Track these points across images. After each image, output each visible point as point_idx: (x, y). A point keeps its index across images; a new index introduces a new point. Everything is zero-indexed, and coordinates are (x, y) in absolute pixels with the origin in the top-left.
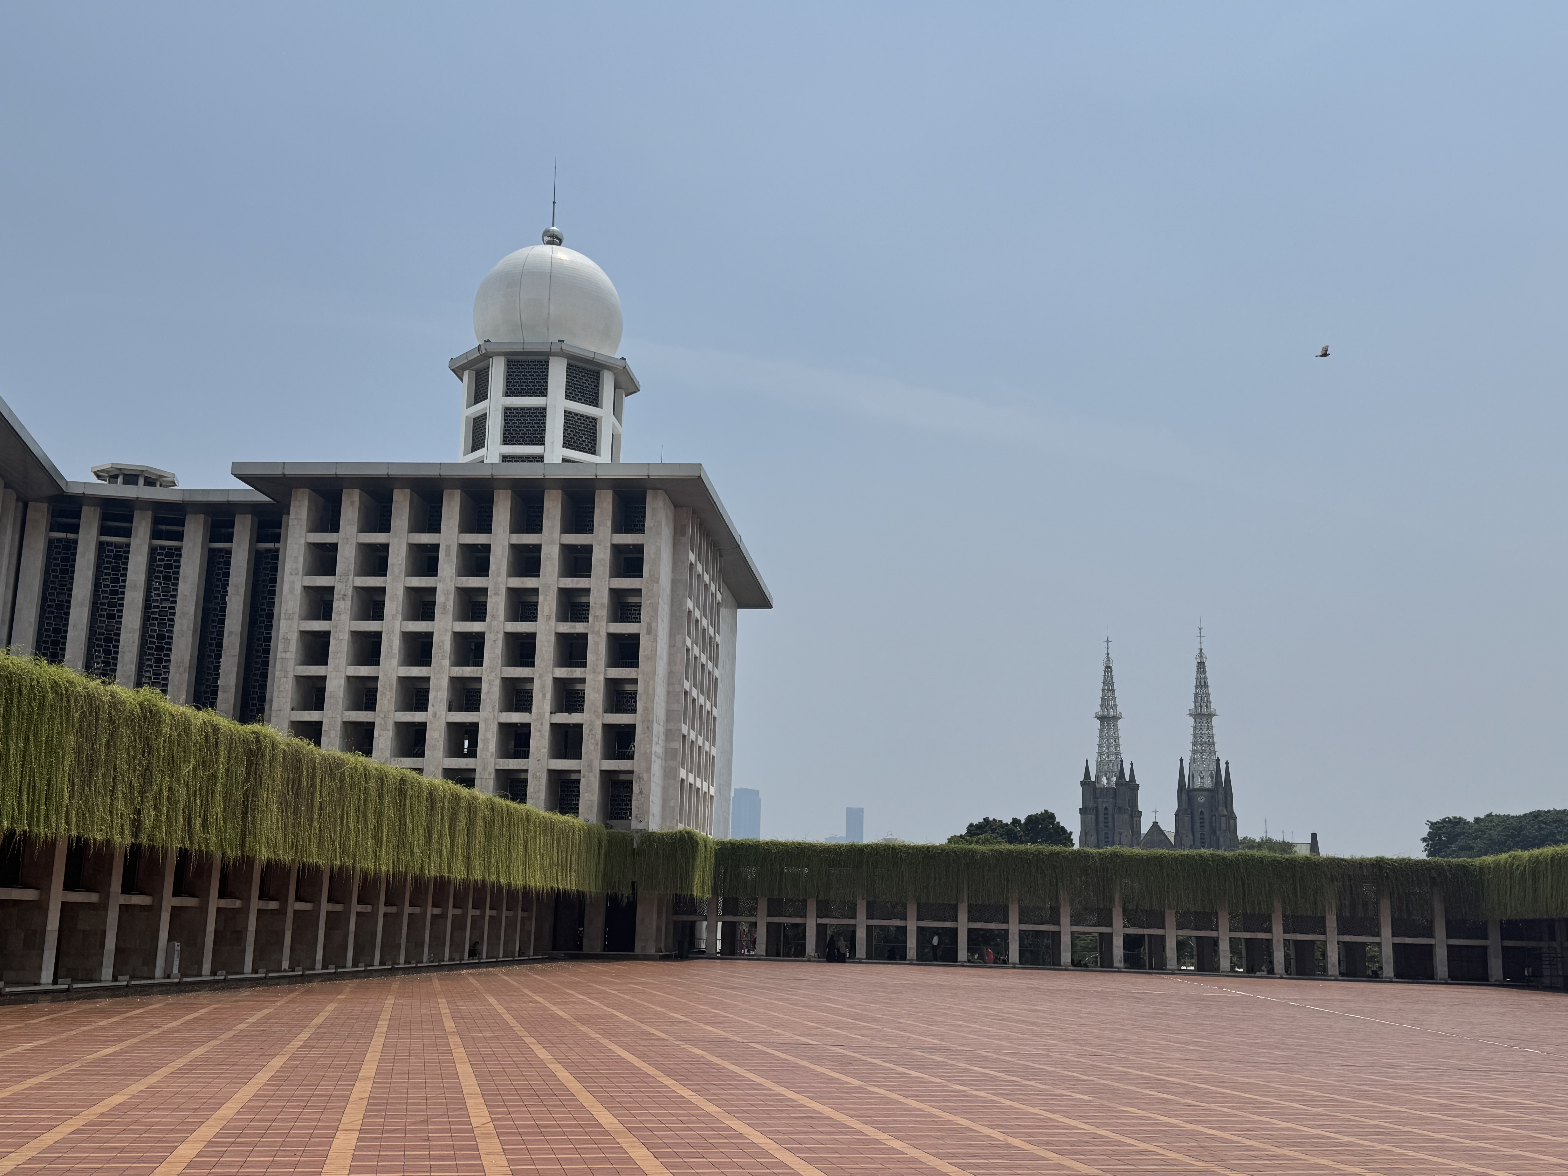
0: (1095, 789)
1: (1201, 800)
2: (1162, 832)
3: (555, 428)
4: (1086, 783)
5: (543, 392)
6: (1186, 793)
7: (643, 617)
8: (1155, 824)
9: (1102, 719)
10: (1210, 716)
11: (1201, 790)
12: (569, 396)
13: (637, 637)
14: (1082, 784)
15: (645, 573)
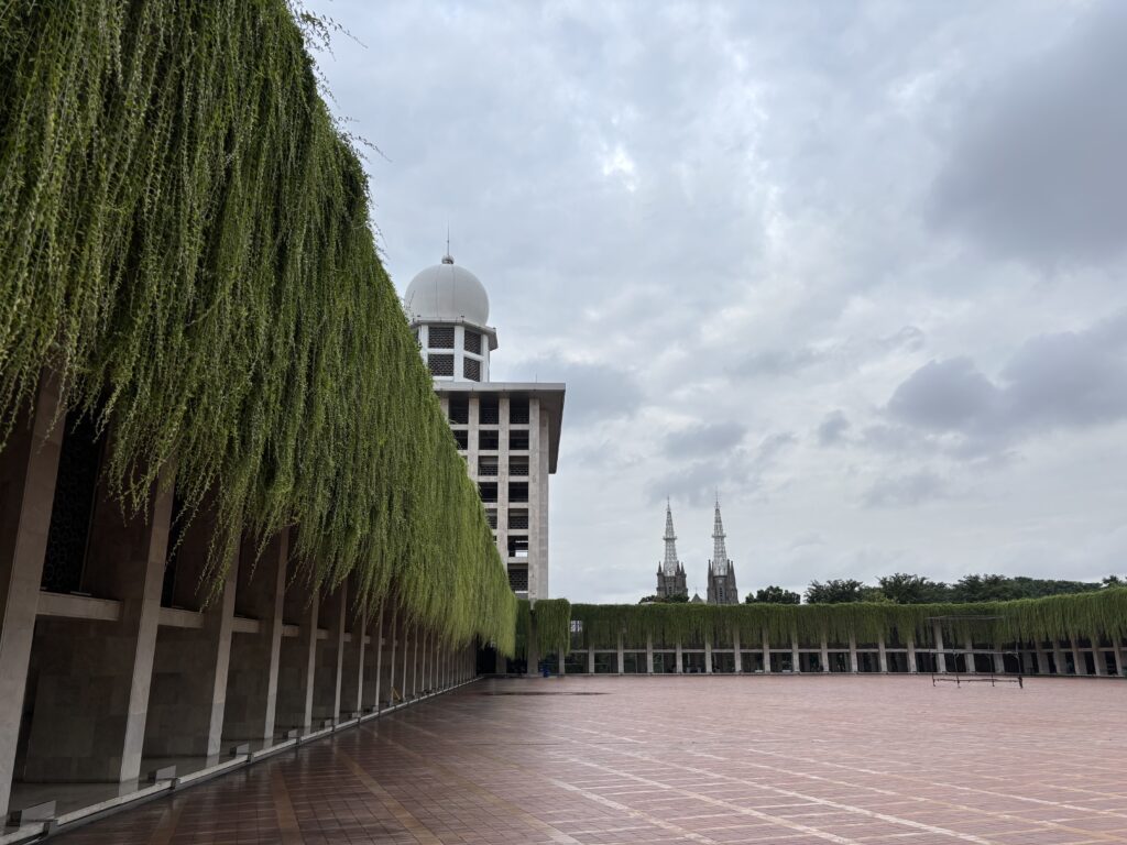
0: (664, 577)
1: (720, 581)
2: (700, 600)
3: (459, 366)
4: (660, 574)
5: (451, 346)
6: (712, 577)
7: (530, 471)
8: (696, 595)
9: (667, 540)
10: (723, 537)
11: (720, 576)
12: (466, 348)
13: (526, 484)
14: (658, 575)
15: (530, 447)
